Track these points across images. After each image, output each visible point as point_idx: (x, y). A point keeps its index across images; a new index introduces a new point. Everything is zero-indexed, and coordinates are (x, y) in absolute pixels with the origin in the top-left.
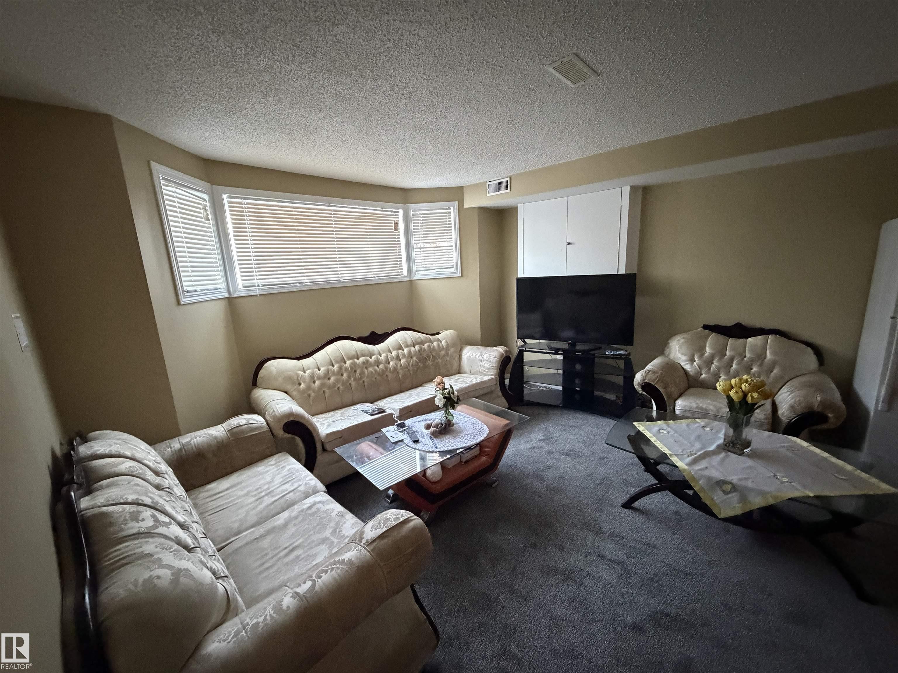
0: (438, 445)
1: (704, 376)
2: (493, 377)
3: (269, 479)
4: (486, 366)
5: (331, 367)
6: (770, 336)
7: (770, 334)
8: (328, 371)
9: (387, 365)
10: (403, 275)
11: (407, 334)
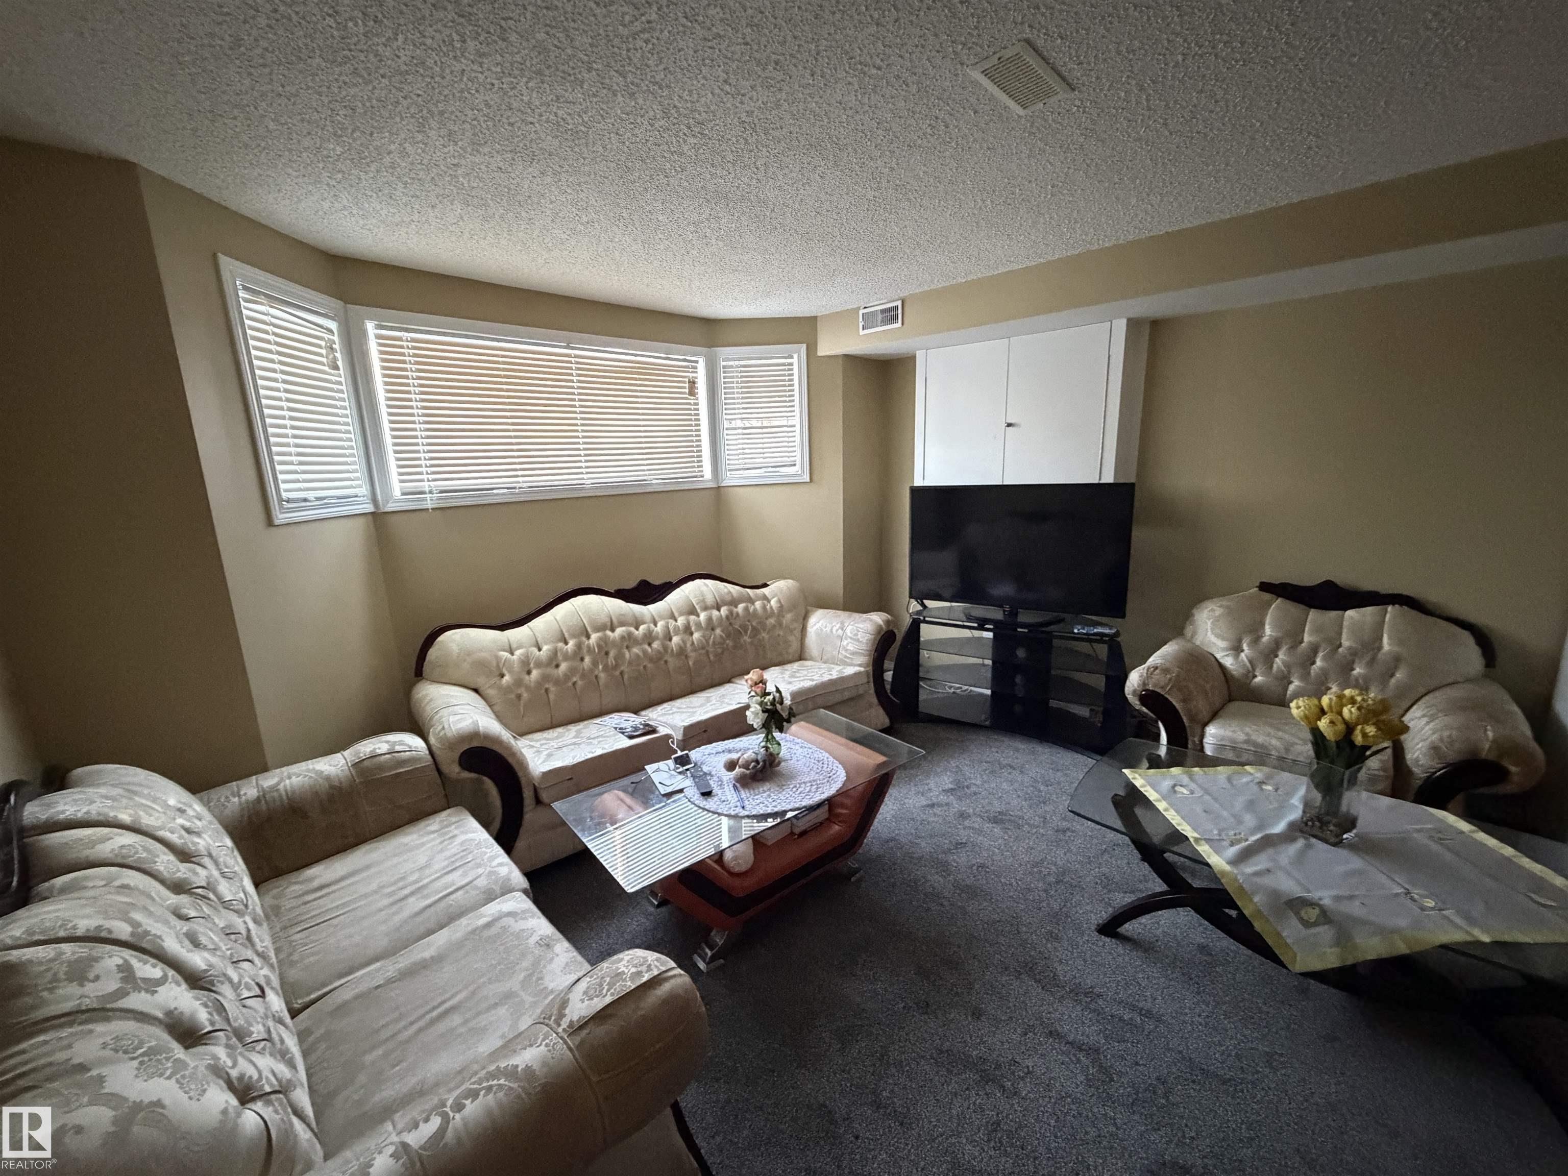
0: (747, 802)
1: (1259, 679)
2: (862, 669)
3: (422, 860)
4: (850, 647)
5: (561, 645)
6: (1390, 608)
7: (1389, 604)
8: (555, 652)
9: (666, 642)
10: (702, 476)
11: (707, 586)
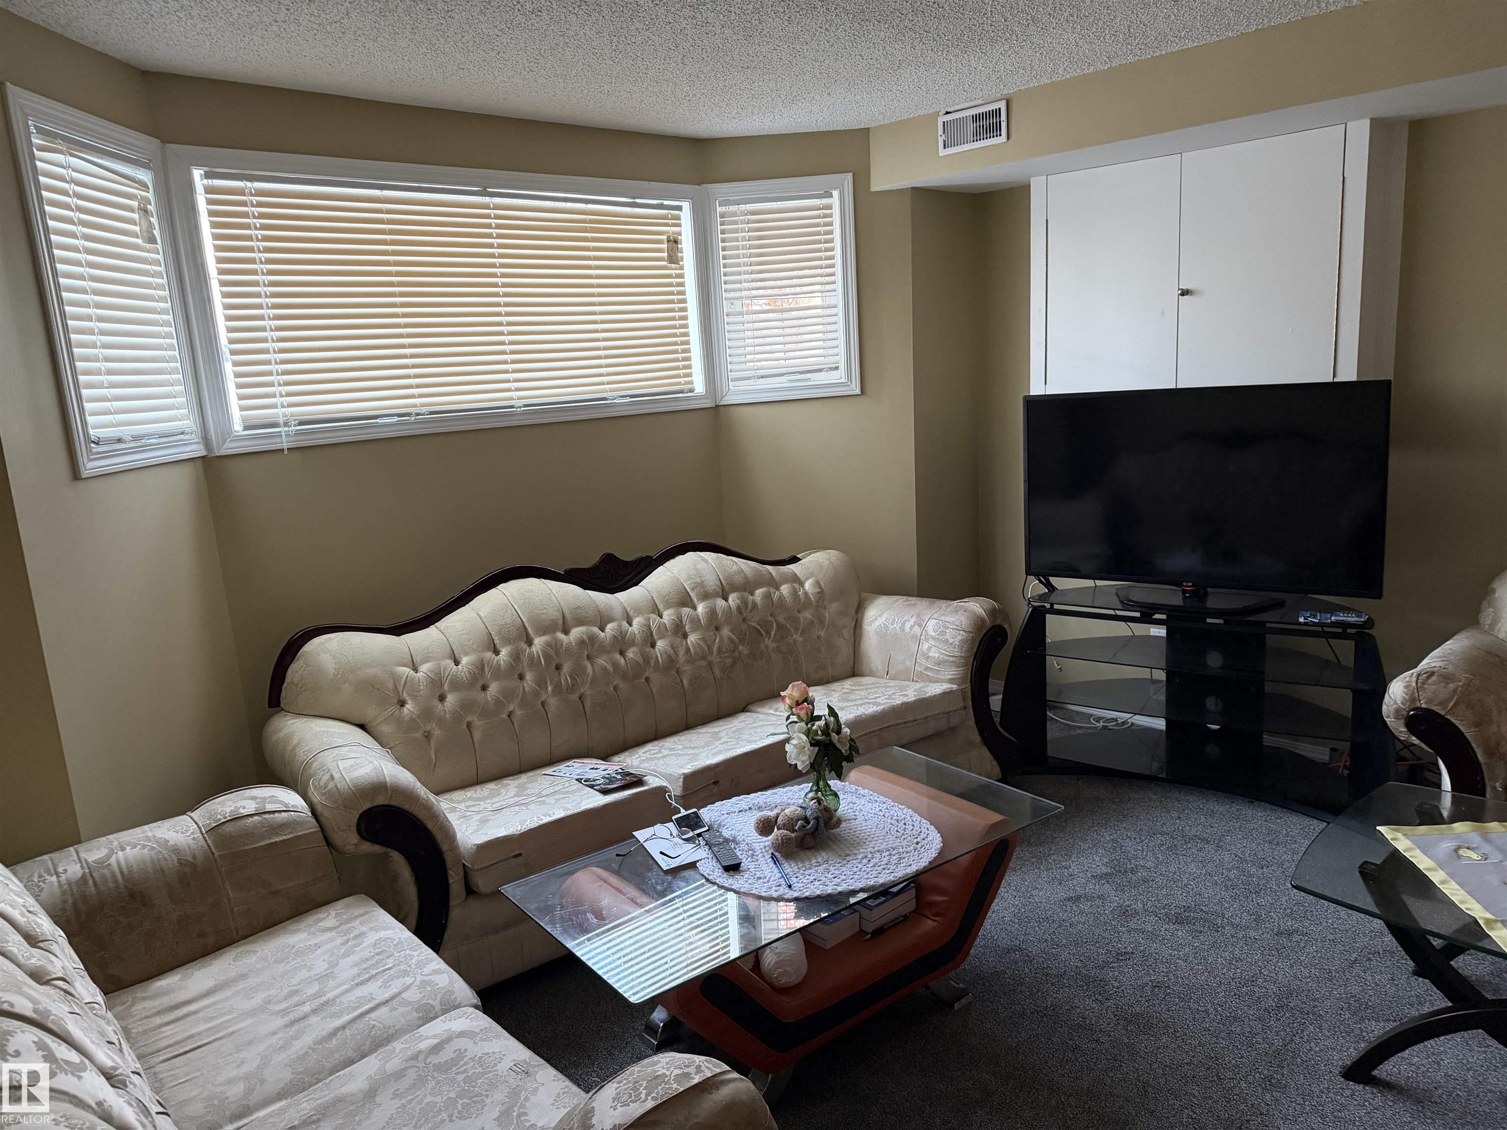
0: (794, 880)
2: (955, 687)
3: (320, 966)
4: (934, 653)
5: (489, 655)
8: (481, 666)
9: (648, 649)
10: (692, 391)
11: (706, 562)
